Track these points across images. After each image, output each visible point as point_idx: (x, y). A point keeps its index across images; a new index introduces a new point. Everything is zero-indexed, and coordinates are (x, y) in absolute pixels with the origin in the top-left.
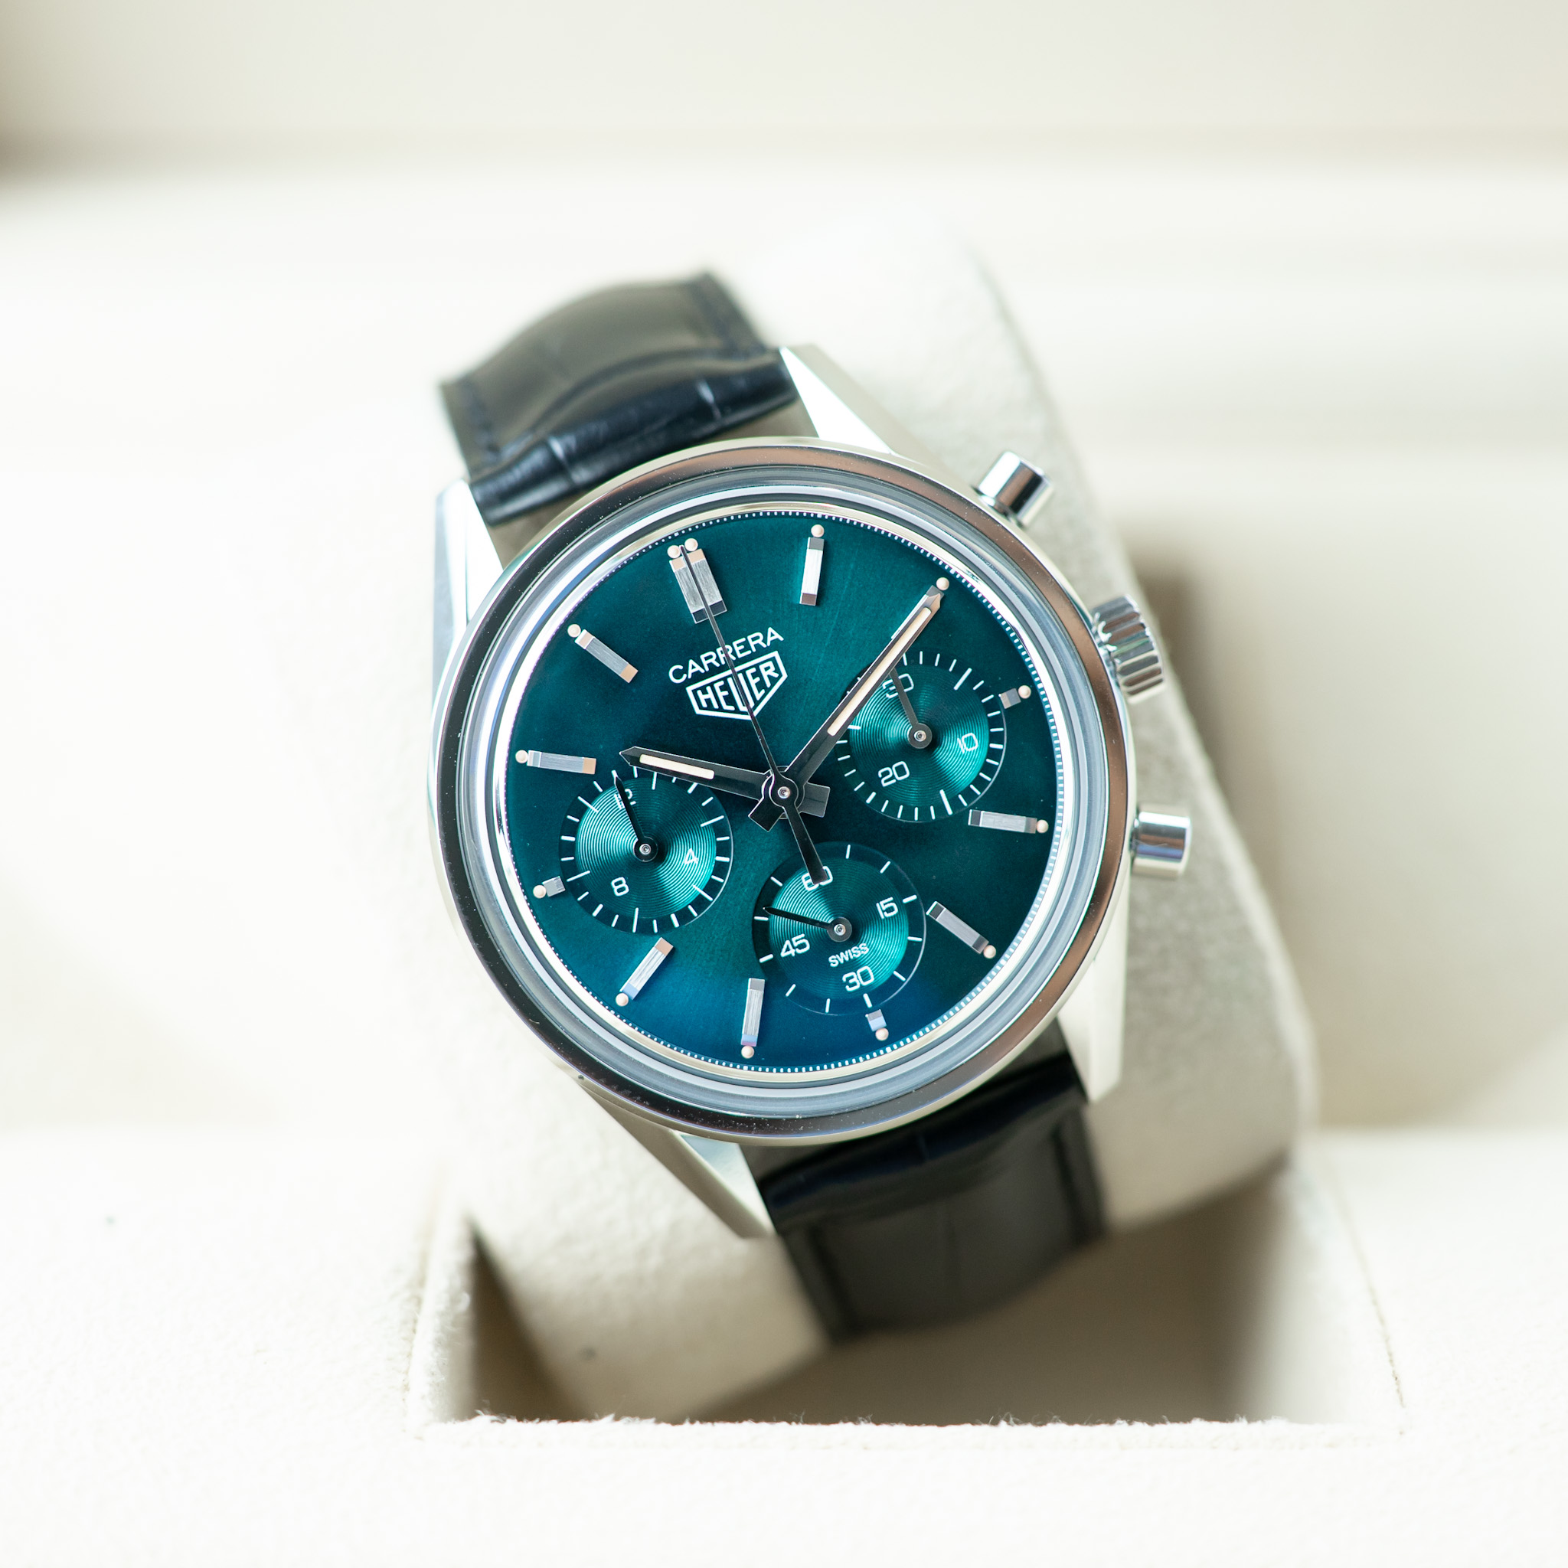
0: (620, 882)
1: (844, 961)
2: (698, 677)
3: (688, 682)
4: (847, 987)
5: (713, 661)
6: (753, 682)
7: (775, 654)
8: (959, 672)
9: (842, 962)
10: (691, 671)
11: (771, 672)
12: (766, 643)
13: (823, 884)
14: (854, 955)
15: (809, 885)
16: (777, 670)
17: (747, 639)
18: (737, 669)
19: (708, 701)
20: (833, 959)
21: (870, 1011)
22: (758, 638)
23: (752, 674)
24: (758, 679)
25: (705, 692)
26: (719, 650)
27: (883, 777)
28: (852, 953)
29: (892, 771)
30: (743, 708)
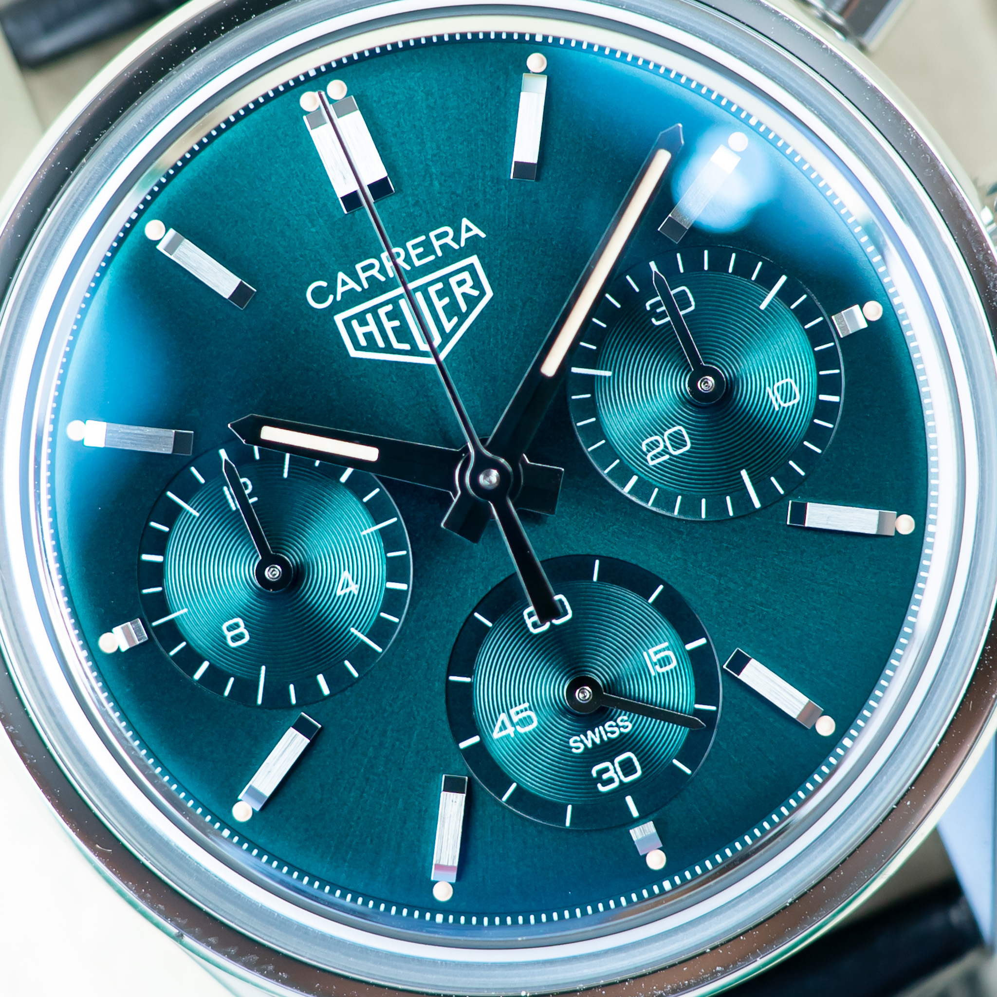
0: (237, 626)
1: (593, 742)
2: (351, 299)
3: (336, 307)
4: (599, 786)
5: (374, 272)
6: (439, 305)
7: (474, 260)
8: (767, 281)
9: (590, 745)
10: (340, 290)
11: (467, 288)
12: (459, 244)
13: (556, 622)
14: (609, 735)
15: (535, 625)
16: (477, 285)
17: (428, 237)
18: (411, 286)
19: (369, 336)
20: (575, 742)
21: (635, 822)
22: (446, 234)
23: (438, 292)
24: (446, 300)
25: (363, 323)
26: (385, 255)
27: (649, 451)
28: (606, 733)
29: (664, 441)
30: (424, 347)
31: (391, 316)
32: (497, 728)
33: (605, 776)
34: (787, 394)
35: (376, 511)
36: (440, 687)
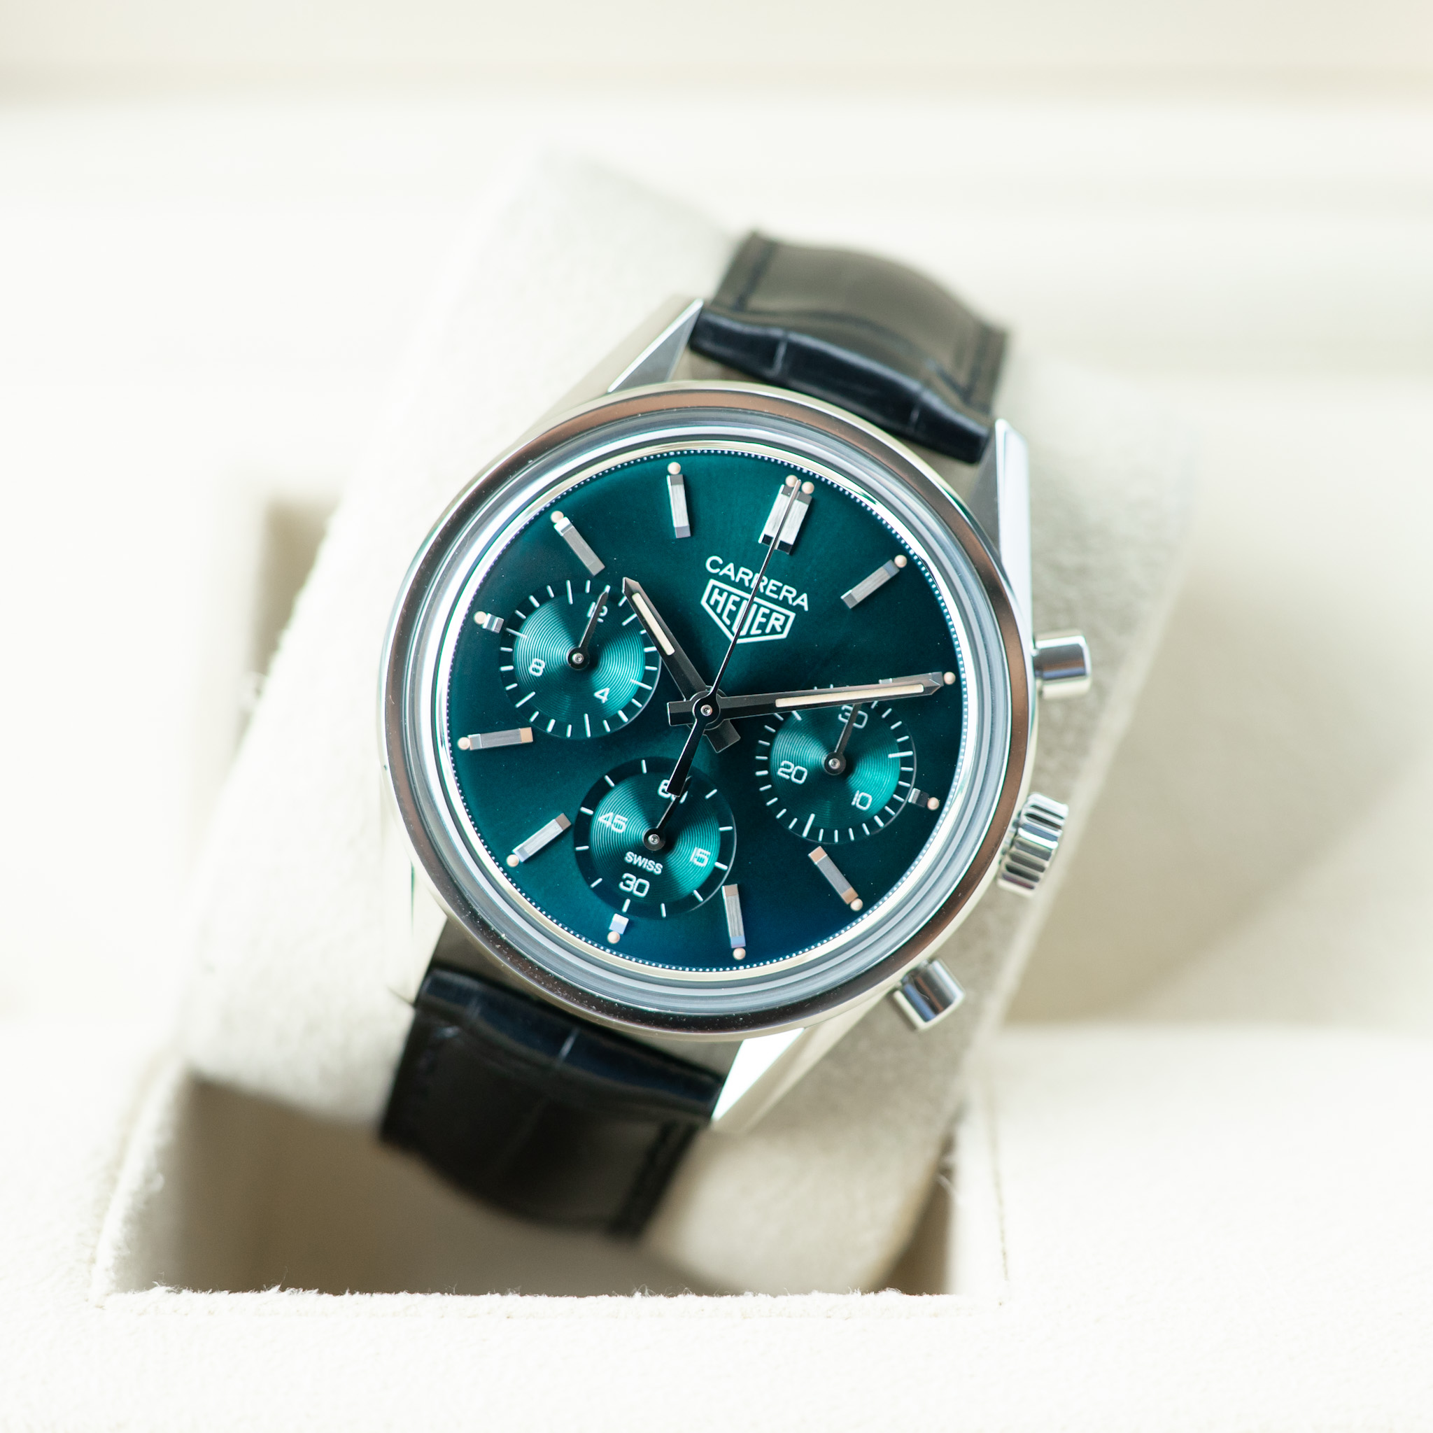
0: (540, 665)
2: (726, 579)
4: (622, 883)
5: (746, 579)
7: (792, 615)
8: (903, 747)
9: (635, 863)
11: (777, 624)
14: (647, 866)
15: (663, 791)
18: (756, 599)
19: (717, 602)
20: (631, 856)
21: (621, 913)
23: (764, 613)
24: (764, 620)
25: (720, 594)
26: (758, 576)
27: (782, 767)
28: (647, 864)
29: (794, 769)
30: (735, 629)
31: (734, 603)
32: (604, 817)
33: (628, 882)
34: (863, 802)
35: (648, 677)
36: (598, 776)
